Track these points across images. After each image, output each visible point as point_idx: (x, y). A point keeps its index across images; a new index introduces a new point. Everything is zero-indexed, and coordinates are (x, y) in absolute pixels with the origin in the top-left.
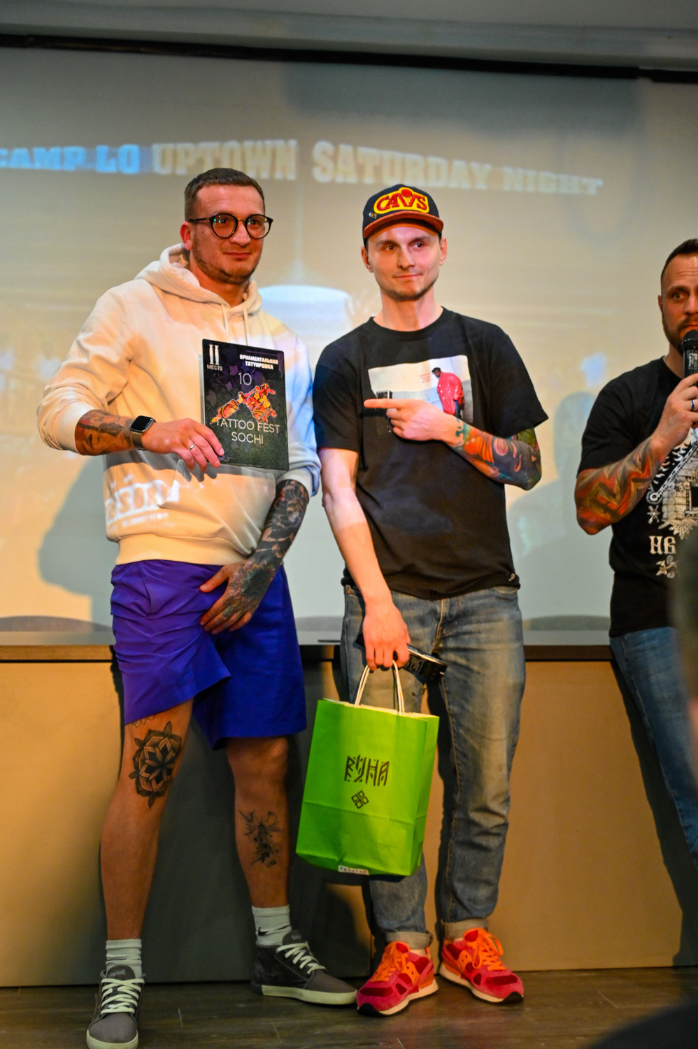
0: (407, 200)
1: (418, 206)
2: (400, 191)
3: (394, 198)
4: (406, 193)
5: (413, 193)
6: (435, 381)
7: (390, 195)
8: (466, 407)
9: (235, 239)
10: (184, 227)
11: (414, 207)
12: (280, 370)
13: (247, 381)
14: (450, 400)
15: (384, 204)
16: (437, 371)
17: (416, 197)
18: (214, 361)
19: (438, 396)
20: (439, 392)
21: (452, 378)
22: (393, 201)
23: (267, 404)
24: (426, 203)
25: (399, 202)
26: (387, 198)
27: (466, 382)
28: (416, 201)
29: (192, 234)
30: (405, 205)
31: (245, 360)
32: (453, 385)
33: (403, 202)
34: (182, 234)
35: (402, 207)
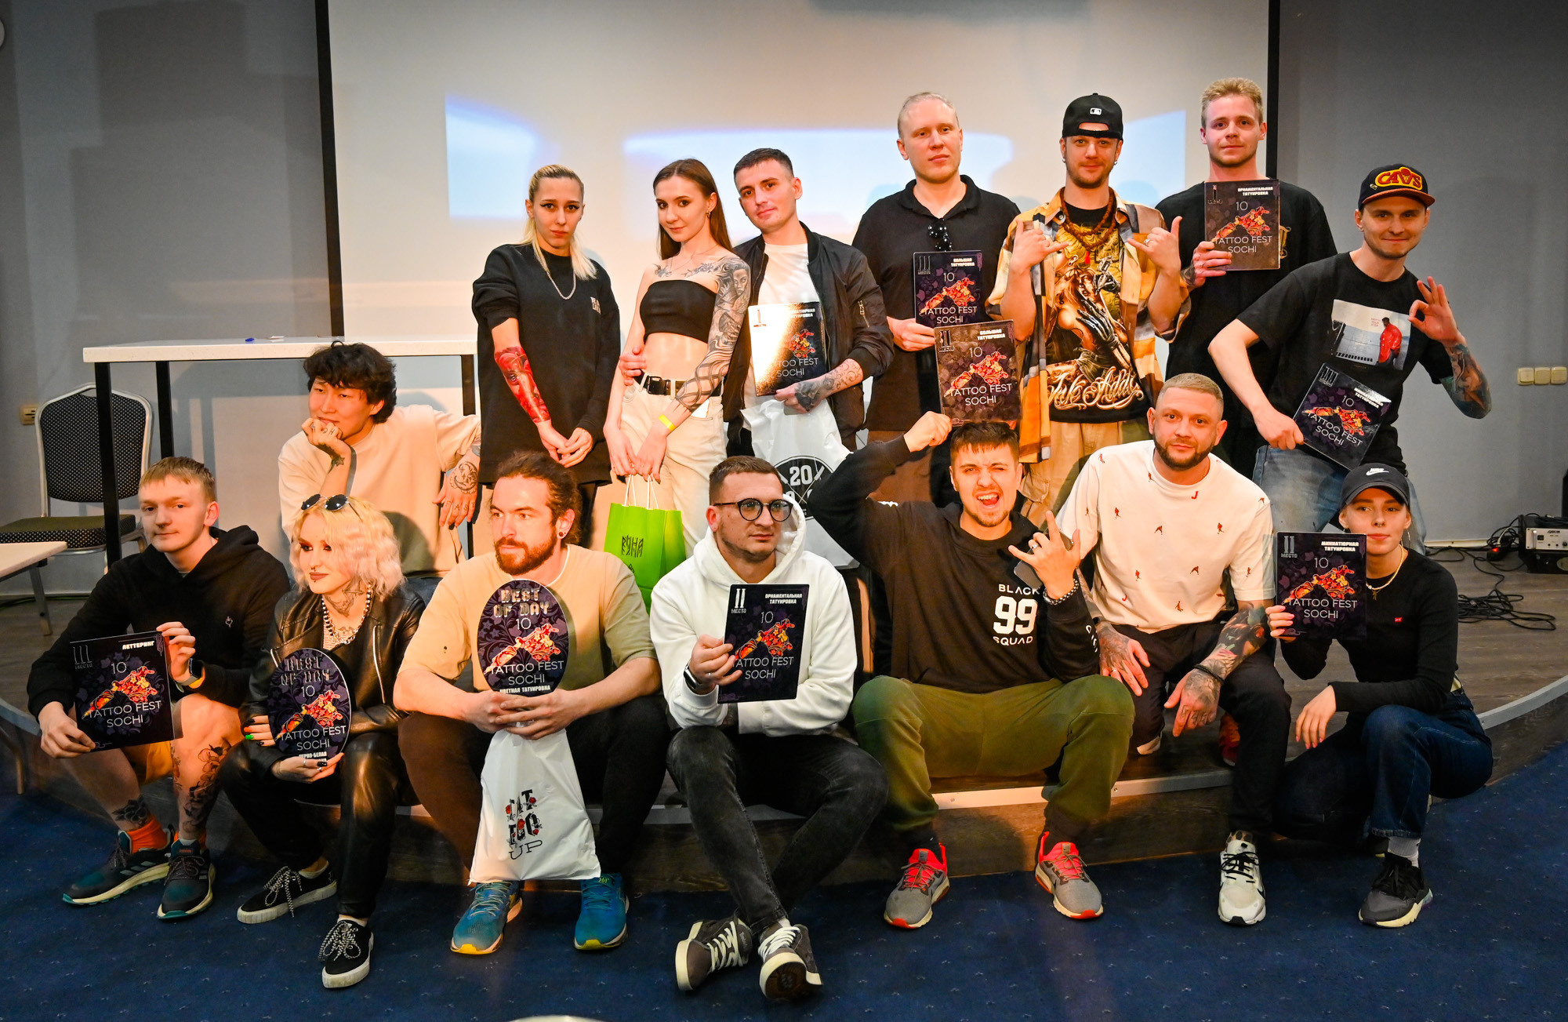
0: (1406, 178)
1: (1414, 184)
2: (1400, 170)
3: (1395, 175)
4: (1405, 172)
5: (1412, 172)
6: (1381, 328)
7: (1392, 172)
8: (1399, 356)
9: (758, 522)
10: (709, 510)
11: (1411, 185)
12: (803, 604)
13: (768, 619)
14: (1388, 348)
15: (1385, 179)
16: (1386, 320)
17: (1415, 177)
18: (739, 605)
19: (1379, 341)
20: (1381, 339)
21: (1395, 331)
22: (1394, 178)
23: (785, 638)
24: (1421, 182)
25: (1399, 179)
26: (1389, 174)
27: (1405, 338)
28: (1413, 180)
29: (718, 517)
30: (1404, 182)
31: (770, 598)
32: (1395, 336)
33: (1402, 178)
34: (708, 516)
35: (1401, 183)
